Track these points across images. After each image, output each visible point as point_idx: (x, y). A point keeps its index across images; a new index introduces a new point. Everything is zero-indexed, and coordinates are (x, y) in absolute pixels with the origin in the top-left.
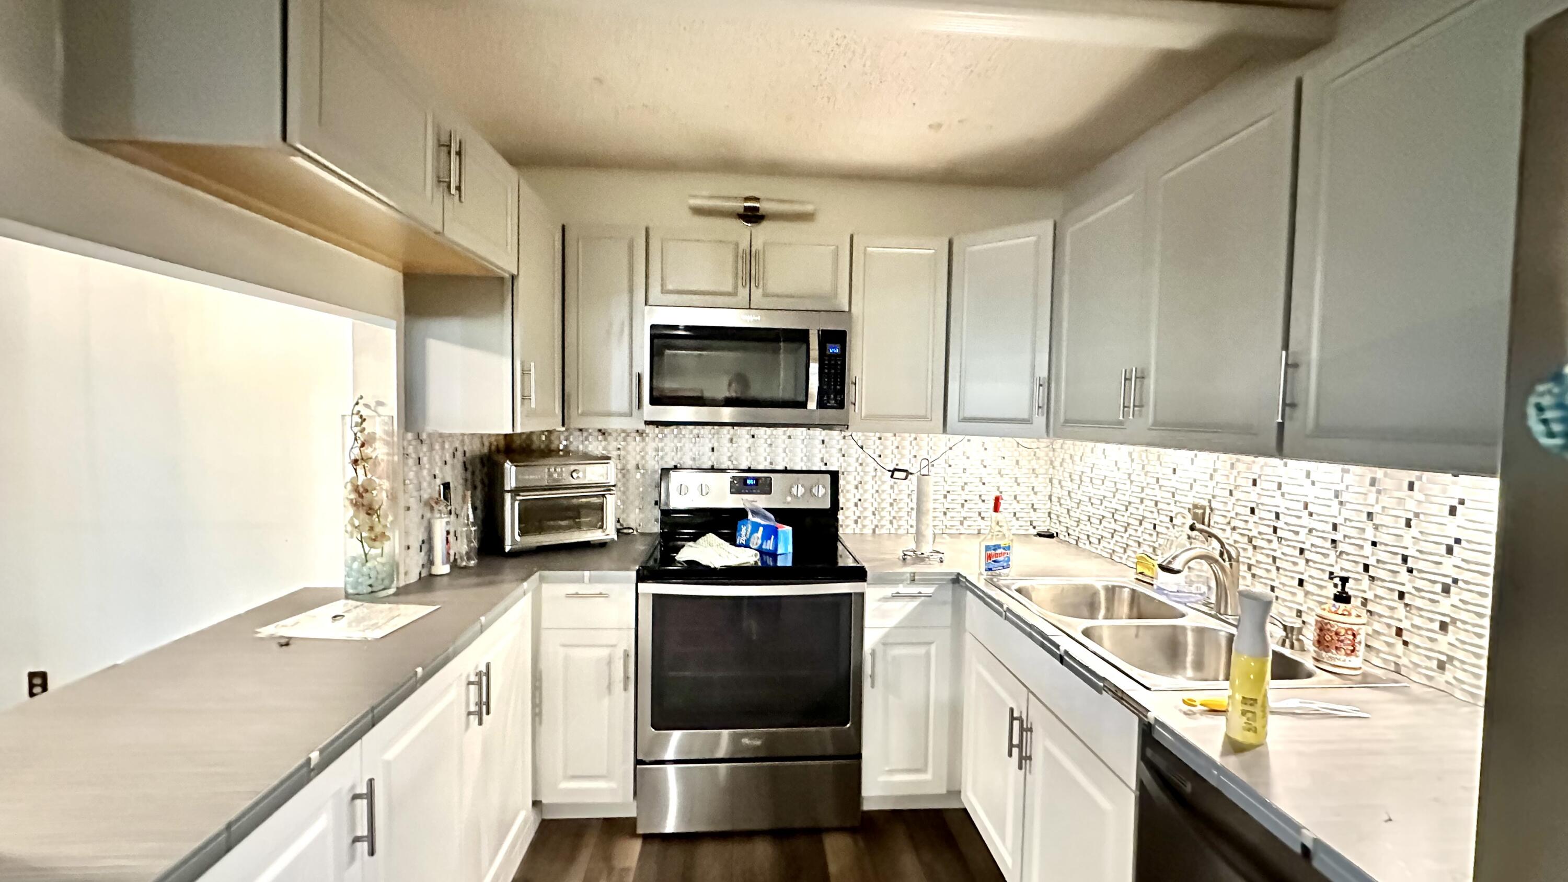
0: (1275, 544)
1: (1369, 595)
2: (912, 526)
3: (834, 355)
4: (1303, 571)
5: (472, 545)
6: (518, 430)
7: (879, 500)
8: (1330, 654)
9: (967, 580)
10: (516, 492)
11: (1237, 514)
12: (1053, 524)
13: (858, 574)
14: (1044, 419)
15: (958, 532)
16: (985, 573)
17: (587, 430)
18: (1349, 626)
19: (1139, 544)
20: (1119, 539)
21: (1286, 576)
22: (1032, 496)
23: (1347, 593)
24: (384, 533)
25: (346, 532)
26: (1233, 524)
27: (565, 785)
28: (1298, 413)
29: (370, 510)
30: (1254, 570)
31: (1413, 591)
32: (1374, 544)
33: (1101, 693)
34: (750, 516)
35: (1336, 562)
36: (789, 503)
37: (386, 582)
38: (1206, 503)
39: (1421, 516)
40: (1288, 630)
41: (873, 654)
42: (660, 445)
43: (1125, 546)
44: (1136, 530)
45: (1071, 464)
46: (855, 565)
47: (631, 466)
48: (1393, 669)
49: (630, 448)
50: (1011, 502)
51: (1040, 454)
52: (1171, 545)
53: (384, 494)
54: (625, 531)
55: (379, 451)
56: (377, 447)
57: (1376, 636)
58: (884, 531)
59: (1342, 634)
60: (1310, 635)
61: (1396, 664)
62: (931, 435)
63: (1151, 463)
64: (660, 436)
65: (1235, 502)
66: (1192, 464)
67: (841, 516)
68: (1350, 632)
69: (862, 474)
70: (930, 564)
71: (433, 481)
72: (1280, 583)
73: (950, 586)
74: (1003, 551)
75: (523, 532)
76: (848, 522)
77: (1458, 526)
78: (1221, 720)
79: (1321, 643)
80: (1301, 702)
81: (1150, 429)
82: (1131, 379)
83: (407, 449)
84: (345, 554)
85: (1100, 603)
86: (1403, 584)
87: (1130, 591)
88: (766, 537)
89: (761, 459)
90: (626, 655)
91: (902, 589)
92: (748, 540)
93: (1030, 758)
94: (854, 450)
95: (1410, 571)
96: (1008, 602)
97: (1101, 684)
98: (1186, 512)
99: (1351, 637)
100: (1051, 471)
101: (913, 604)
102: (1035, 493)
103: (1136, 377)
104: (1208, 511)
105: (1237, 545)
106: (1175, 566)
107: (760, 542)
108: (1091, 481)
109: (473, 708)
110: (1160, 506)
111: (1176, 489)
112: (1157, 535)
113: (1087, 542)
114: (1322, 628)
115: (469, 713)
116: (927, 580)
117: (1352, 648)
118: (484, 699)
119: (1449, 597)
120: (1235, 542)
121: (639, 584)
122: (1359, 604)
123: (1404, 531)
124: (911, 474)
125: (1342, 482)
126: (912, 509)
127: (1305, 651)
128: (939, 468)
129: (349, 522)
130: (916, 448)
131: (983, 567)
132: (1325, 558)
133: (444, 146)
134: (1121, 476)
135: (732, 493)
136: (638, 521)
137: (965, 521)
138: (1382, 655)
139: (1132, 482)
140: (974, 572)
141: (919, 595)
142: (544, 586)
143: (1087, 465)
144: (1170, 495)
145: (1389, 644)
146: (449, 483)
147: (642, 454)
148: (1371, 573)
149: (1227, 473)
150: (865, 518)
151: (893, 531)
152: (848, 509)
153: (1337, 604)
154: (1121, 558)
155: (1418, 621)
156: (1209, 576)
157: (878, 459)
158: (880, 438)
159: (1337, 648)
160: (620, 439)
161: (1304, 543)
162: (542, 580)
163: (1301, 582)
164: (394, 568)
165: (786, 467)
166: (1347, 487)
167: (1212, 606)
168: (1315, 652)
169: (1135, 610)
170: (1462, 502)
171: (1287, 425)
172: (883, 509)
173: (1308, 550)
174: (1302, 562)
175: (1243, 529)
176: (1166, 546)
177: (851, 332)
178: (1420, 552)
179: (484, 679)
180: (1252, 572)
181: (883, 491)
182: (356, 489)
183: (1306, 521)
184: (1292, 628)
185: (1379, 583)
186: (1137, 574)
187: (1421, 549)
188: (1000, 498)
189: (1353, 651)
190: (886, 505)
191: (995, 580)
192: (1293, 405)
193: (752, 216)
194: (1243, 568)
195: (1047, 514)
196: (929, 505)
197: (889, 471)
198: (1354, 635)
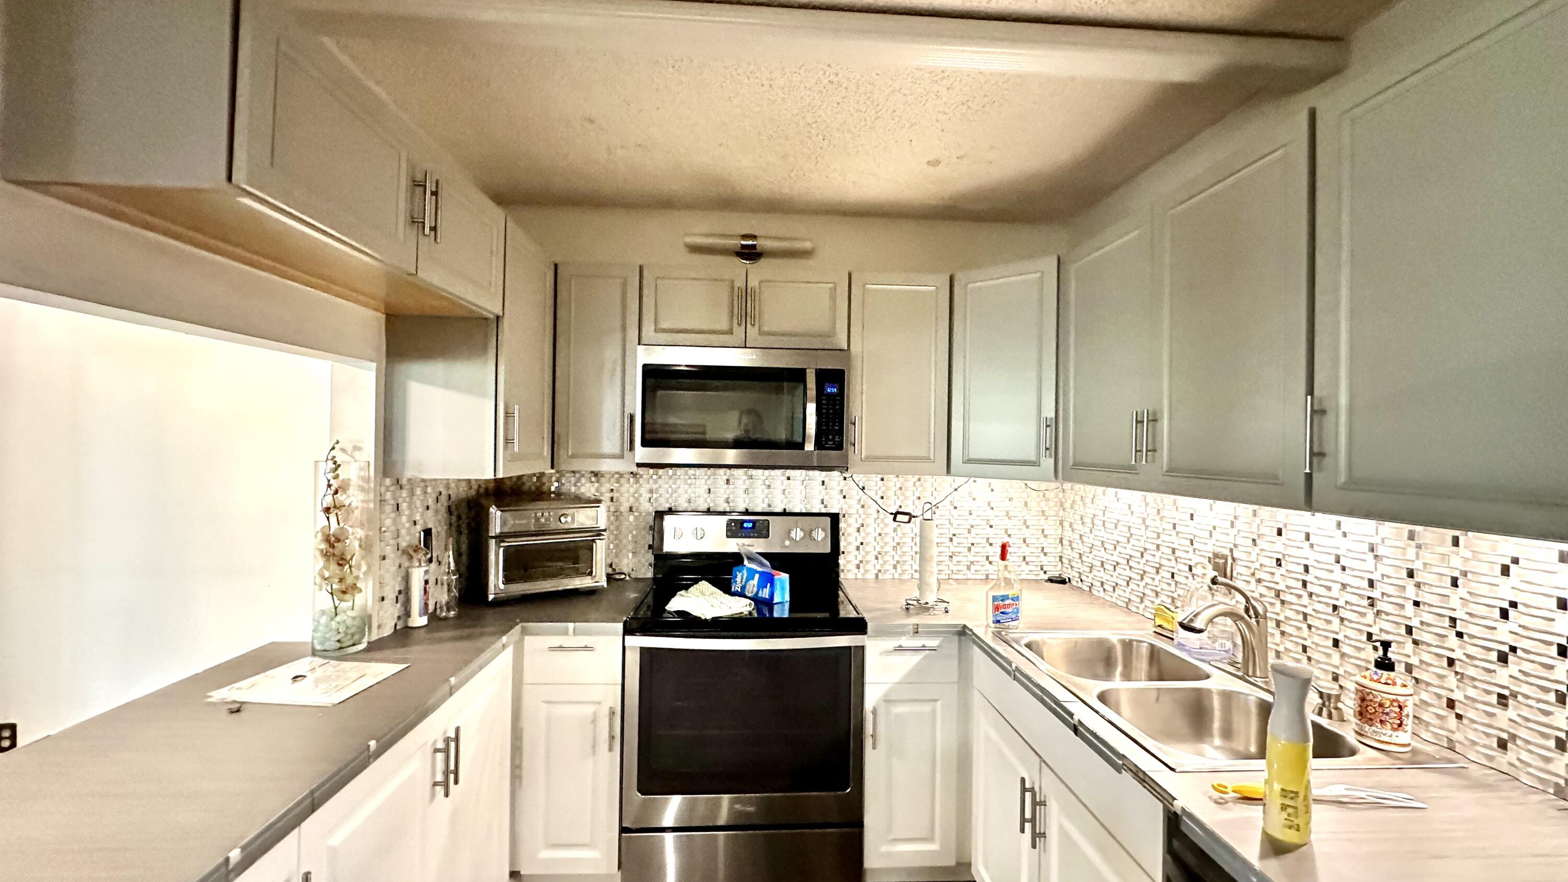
0: (1305, 600)
1: (1414, 661)
2: (916, 571)
3: (831, 394)
4: (1337, 630)
5: (452, 594)
6: (500, 475)
7: (881, 543)
8: (1374, 728)
9: (974, 634)
10: (500, 538)
11: (1261, 565)
12: (1064, 570)
13: (858, 626)
14: (1052, 460)
15: (965, 577)
16: (993, 625)
17: (579, 472)
18: (1394, 697)
19: (1157, 594)
20: (1135, 588)
21: (1319, 635)
22: (1043, 539)
23: (1390, 659)
24: (355, 584)
25: (315, 584)
26: (1257, 576)
27: (545, 854)
28: (1327, 461)
29: (342, 561)
30: (1283, 627)
31: (1464, 658)
32: (1417, 604)
33: (1120, 772)
34: (746, 562)
35: (1375, 622)
36: (787, 547)
37: (357, 637)
38: (1227, 552)
39: (1469, 575)
40: (1325, 699)
41: (874, 712)
42: (655, 487)
43: (1142, 595)
44: (1153, 579)
45: (1082, 505)
46: (857, 616)
47: (624, 508)
48: (1446, 745)
49: (623, 489)
50: (1019, 546)
51: (1050, 495)
52: (1192, 596)
53: (356, 544)
54: (617, 577)
55: (354, 498)
56: (350, 494)
57: (1424, 706)
58: (888, 576)
59: (1387, 706)
60: (1349, 704)
61: (1450, 740)
62: (935, 477)
63: (1167, 507)
64: (655, 477)
65: (1259, 552)
66: (1211, 510)
67: (842, 561)
68: (1395, 704)
69: (863, 516)
70: (934, 614)
71: (413, 528)
72: (1313, 643)
73: (956, 638)
74: (1012, 602)
75: (508, 580)
76: (849, 567)
77: (1513, 588)
78: (1256, 812)
79: (1364, 713)
80: (1347, 789)
81: (1164, 475)
82: (1143, 422)
83: (385, 495)
84: (314, 608)
85: (1116, 659)
86: (1453, 650)
87: (1149, 647)
88: (761, 586)
89: (759, 501)
90: (612, 713)
91: (906, 642)
92: (743, 588)
93: (1043, 835)
94: (855, 492)
95: (1460, 635)
96: (1017, 661)
97: (1121, 762)
98: (1206, 561)
99: (1397, 710)
100: (1061, 513)
101: (917, 658)
102: (1045, 536)
103: (1148, 421)
104: (1230, 561)
105: (1262, 599)
106: (1198, 624)
107: (755, 589)
108: (1104, 525)
109: (439, 778)
110: (1178, 553)
111: (1195, 536)
112: (1176, 584)
113: (1101, 590)
114: (1364, 698)
115: (435, 784)
116: (933, 631)
117: (1399, 722)
118: (452, 767)
119: (1507, 667)
120: (1261, 595)
121: (626, 637)
122: (1403, 670)
123: (1449, 591)
124: (914, 517)
125: (1377, 534)
126: (916, 553)
127: (1344, 721)
128: (944, 510)
129: (318, 574)
130: (920, 489)
131: (991, 619)
132: (1362, 617)
133: (418, 184)
134: (1135, 521)
135: (728, 537)
136: (631, 566)
137: (972, 566)
138: (1432, 729)
139: (1147, 527)
140: (982, 626)
141: (923, 648)
142: (527, 638)
143: (1098, 507)
144: (1188, 543)
145: (1439, 717)
146: (430, 529)
147: (636, 495)
148: (1414, 636)
149: (1249, 520)
150: (867, 562)
151: (896, 576)
152: (849, 553)
153: (1380, 672)
154: (1138, 608)
155: (1471, 692)
156: (1233, 631)
157: (880, 501)
158: (882, 480)
159: (1381, 721)
160: (613, 480)
161: (1337, 599)
162: (524, 632)
163: (1336, 643)
164: (366, 621)
165: (785, 509)
166: (1383, 540)
167: (1239, 666)
168: (1357, 724)
169: (1155, 669)
170: (1516, 561)
171: (1316, 476)
172: (886, 553)
173: (1342, 607)
174: (1336, 621)
175: (1269, 582)
176: (1186, 597)
177: (849, 371)
178: (1470, 614)
179: (453, 745)
180: (1281, 629)
181: (886, 534)
182: (327, 539)
183: (1338, 575)
184: (1329, 696)
185: (1424, 647)
186: (1155, 626)
187: (1470, 611)
188: (1007, 545)
189: (1400, 725)
190: (888, 548)
191: (1003, 633)
192: (1322, 455)
193: (750, 254)
194: (1271, 624)
195: (1058, 558)
196: (934, 551)
197: (892, 514)
198: (1400, 707)
